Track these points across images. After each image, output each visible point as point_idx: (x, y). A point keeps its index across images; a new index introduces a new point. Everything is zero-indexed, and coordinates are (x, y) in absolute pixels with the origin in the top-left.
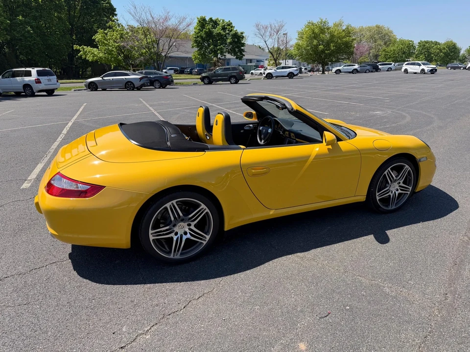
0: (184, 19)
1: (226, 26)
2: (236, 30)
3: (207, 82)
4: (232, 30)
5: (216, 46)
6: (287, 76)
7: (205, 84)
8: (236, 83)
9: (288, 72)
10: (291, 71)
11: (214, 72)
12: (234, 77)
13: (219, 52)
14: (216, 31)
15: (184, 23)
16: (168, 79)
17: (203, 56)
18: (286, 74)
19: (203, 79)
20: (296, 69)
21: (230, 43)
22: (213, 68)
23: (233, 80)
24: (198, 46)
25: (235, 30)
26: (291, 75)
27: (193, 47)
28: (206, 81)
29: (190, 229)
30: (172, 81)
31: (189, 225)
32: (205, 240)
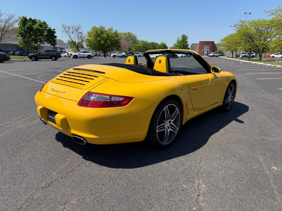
0: (13, 16)
1: (42, 25)
2: (50, 27)
3: (34, 60)
4: (47, 27)
5: (37, 36)
6: (87, 57)
7: (33, 60)
8: (56, 60)
9: (87, 55)
10: (89, 54)
11: (39, 53)
12: (54, 56)
13: (39, 40)
14: (35, 27)
15: (13, 20)
16: (6, 56)
17: (26, 43)
19: (30, 57)
20: (92, 53)
21: (47, 35)
22: (35, 50)
23: (54, 58)
24: (22, 36)
25: (49, 27)
26: (89, 57)
27: (18, 36)
28: (33, 58)
29: (170, 125)
30: (9, 58)
31: (170, 122)
32: (176, 131)
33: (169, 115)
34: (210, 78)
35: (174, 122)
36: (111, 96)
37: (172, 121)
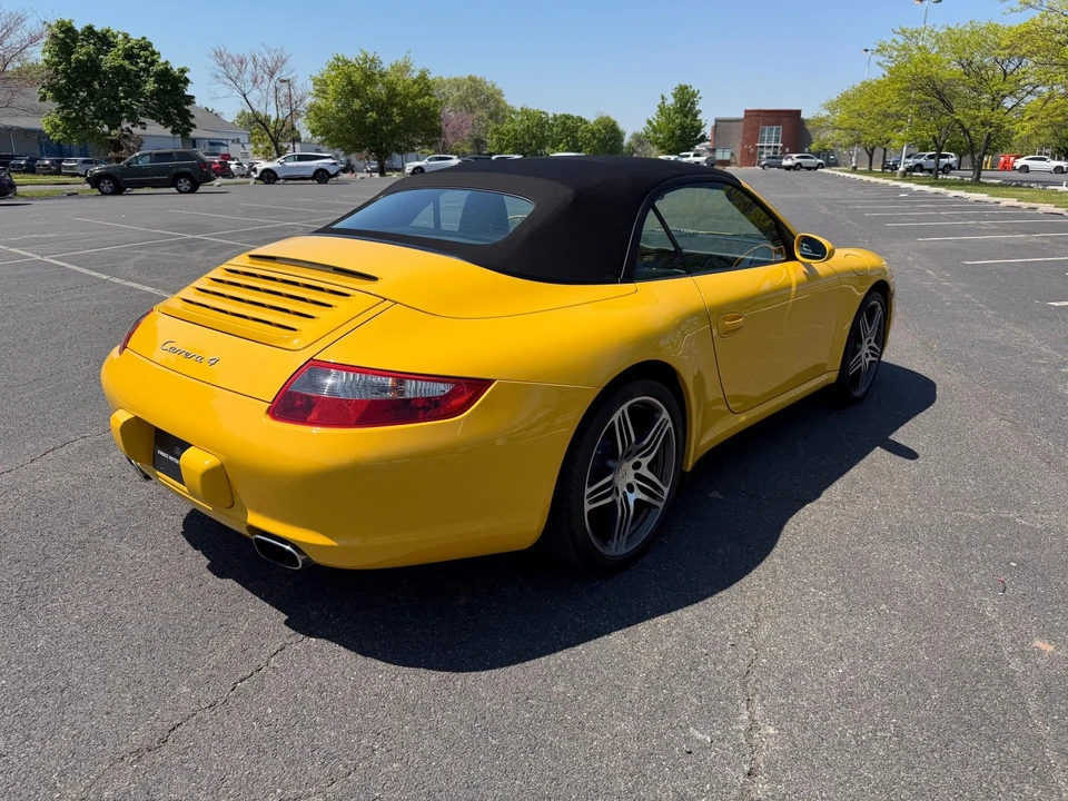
0: (20, 20)
1: (136, 51)
2: (167, 63)
3: (110, 190)
4: (153, 62)
5: (116, 98)
7: (104, 194)
8: (193, 190)
9: (314, 169)
10: (320, 166)
11: (129, 164)
12: (186, 175)
13: (124, 114)
14: (109, 60)
15: (18, 33)
17: (74, 123)
18: (311, 173)
19: (95, 181)
20: (330, 161)
21: (154, 94)
22: (111, 154)
23: (185, 185)
24: (58, 98)
25: (162, 60)
26: (322, 176)
28: (106, 186)
29: (638, 476)
30: (12, 186)
31: (637, 466)
32: (661, 500)
33: (633, 439)
34: (794, 280)
35: (650, 467)
36: (401, 377)
37: (645, 462)
